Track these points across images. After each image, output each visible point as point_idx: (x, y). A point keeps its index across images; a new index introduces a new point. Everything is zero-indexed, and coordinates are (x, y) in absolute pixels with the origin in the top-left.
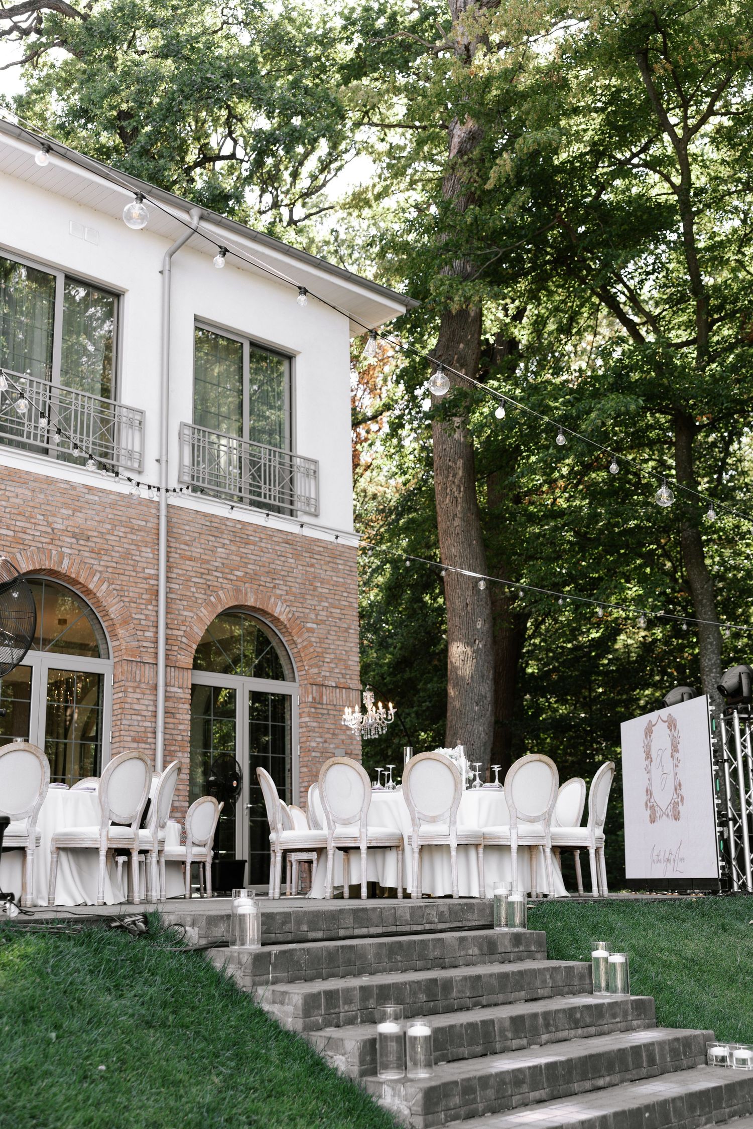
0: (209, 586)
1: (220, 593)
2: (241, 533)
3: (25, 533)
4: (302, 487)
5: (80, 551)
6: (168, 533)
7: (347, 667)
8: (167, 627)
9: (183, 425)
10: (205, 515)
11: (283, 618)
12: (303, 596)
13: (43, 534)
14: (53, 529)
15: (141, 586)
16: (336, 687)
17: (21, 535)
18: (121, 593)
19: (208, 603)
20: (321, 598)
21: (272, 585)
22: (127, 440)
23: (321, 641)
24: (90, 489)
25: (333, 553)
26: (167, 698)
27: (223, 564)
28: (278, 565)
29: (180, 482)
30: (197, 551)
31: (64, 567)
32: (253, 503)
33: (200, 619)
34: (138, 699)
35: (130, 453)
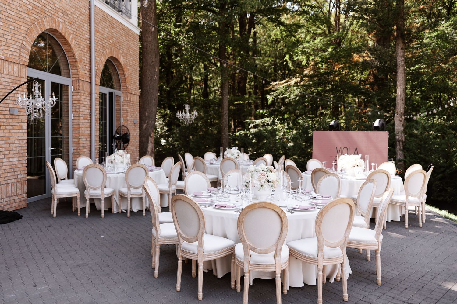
0: (103, 46)
1: (107, 50)
3: (45, 7)
4: (127, 5)
5: (65, 21)
7: (136, 86)
10: (102, 11)
11: (122, 63)
12: (127, 54)
13: (52, 9)
14: (55, 7)
15: (84, 43)
16: (134, 94)
17: (44, 7)
18: (78, 46)
19: (104, 54)
20: (131, 56)
21: (119, 48)
23: (131, 74)
25: (134, 36)
27: (107, 36)
28: (121, 39)
30: (100, 29)
31: (60, 29)
34: (85, 99)
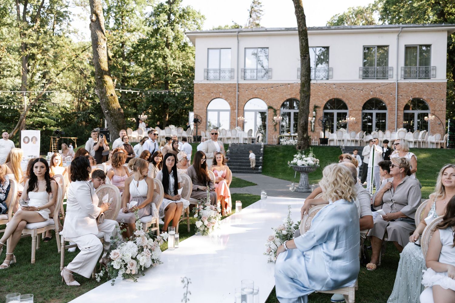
0: (407, 95)
1: (410, 96)
2: (415, 85)
4: (432, 72)
5: (380, 94)
6: (398, 88)
7: (442, 106)
8: (397, 104)
9: (401, 67)
10: (407, 83)
11: (425, 99)
12: (431, 94)
15: (392, 98)
18: (388, 100)
19: (407, 99)
20: (436, 94)
22: (390, 73)
23: (435, 102)
24: (382, 83)
25: (439, 84)
26: (397, 116)
27: (411, 91)
28: (424, 89)
29: (401, 78)
30: (405, 89)
31: (377, 97)
32: (419, 79)
33: (405, 102)
35: (390, 75)
